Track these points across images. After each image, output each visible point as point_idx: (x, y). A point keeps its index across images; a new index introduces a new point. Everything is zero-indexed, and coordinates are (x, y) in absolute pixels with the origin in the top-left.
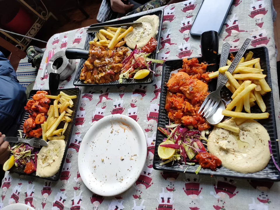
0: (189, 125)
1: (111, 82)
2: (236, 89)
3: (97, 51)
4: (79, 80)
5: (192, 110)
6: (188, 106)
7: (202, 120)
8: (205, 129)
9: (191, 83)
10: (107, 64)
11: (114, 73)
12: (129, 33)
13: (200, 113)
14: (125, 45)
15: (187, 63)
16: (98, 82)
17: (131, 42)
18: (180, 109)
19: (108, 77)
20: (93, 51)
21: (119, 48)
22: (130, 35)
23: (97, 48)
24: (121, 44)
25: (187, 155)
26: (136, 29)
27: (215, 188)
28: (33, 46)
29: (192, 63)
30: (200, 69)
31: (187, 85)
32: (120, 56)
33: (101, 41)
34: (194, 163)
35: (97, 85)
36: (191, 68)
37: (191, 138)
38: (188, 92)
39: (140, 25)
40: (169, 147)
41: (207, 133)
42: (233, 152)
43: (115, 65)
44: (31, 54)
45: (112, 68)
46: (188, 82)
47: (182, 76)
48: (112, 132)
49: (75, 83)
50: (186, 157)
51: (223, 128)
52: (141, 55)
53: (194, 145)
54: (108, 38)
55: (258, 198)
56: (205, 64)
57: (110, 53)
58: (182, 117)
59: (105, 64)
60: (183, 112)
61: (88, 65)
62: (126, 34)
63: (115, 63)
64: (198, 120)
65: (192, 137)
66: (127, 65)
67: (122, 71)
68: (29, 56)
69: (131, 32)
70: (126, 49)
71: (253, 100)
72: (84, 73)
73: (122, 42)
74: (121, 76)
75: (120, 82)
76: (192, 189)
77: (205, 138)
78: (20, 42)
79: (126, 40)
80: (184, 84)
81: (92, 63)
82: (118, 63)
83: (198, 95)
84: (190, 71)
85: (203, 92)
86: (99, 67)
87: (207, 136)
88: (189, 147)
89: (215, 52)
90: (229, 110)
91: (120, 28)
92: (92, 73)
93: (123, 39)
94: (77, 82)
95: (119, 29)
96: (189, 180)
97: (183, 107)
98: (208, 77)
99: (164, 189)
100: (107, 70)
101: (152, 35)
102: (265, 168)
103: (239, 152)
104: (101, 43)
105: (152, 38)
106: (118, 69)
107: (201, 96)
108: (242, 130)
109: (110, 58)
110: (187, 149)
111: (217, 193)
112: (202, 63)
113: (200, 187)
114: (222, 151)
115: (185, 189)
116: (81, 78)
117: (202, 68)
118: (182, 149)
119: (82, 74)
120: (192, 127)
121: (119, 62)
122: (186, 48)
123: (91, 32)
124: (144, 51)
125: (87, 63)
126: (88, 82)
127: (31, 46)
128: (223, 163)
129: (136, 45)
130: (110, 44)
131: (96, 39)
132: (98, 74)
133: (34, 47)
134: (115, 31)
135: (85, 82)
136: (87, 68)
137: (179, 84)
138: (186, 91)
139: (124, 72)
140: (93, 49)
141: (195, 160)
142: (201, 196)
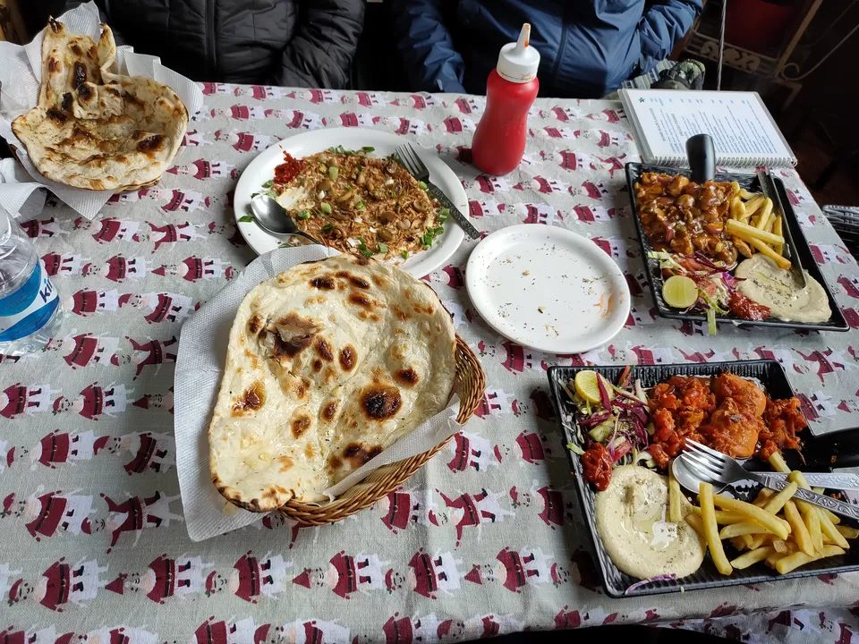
0: (655, 425)
1: (646, 237)
2: (763, 508)
3: (716, 196)
4: (639, 174)
5: (689, 427)
6: (696, 418)
7: (675, 450)
8: (655, 459)
9: (749, 418)
10: (687, 223)
11: (669, 239)
12: (774, 263)
13: (689, 443)
14: (741, 258)
15: (789, 407)
16: (642, 209)
17: (751, 269)
18: (684, 403)
19: (656, 228)
20: (712, 188)
21: (731, 244)
22: (769, 264)
23: (721, 196)
24: (742, 247)
25: (594, 426)
26: (788, 276)
27: (547, 488)
28: (704, 69)
29: (793, 415)
30: (782, 435)
31: (740, 411)
32: (712, 246)
33: (743, 205)
34: (583, 442)
35: (636, 210)
36: (778, 416)
37: (630, 430)
38: (726, 413)
39: (800, 283)
40: (601, 391)
41: (650, 464)
42: (628, 511)
43: (688, 238)
44: (682, 72)
45: (679, 235)
46: (749, 411)
47: (757, 399)
48: (585, 281)
49: (630, 165)
50: (592, 424)
51: (671, 490)
52: (722, 291)
53: (619, 436)
54: (754, 219)
55: (555, 565)
56: (800, 444)
57: (717, 226)
58: (668, 409)
59: (686, 218)
60: (679, 410)
61: (678, 183)
62: (771, 257)
63: (692, 238)
64: (670, 442)
65: (634, 433)
66: (692, 262)
67: (675, 256)
68: (676, 69)
69: (776, 266)
70: (730, 259)
71: (750, 542)
72: (659, 180)
73: (749, 250)
74: (664, 254)
75: (649, 253)
76: (530, 447)
77: (637, 460)
78: (695, 31)
79: (755, 258)
80: (741, 404)
81: (684, 191)
82: (693, 243)
83: (726, 434)
84: (773, 415)
85: (735, 445)
86: (677, 207)
87: (643, 463)
88: (613, 428)
89: (833, 458)
90: (714, 498)
91: (783, 241)
92: (661, 195)
93: (757, 251)
94: (635, 169)
95: (780, 239)
96: (544, 439)
97: (690, 407)
98: (771, 453)
99: (513, 395)
100: (674, 224)
101: (775, 310)
102: (619, 571)
103: (633, 523)
104: (738, 207)
105: (767, 309)
106: (678, 246)
107: (726, 441)
108: (678, 528)
109: (704, 228)
110: (608, 424)
111: (539, 491)
112: (799, 439)
113: (540, 461)
114: (624, 491)
115: (526, 434)
116: (644, 176)
117: (786, 440)
118: (606, 414)
119: (655, 177)
120: (652, 430)
121: (697, 247)
122: (820, 407)
123: (761, 182)
124: (733, 295)
125: (684, 182)
126: (639, 191)
127: (703, 66)
128: (602, 494)
129: (745, 279)
130: (739, 224)
131: (747, 194)
132: (662, 208)
133: (703, 73)
134: (773, 232)
135: (637, 185)
136: (671, 183)
137: (737, 394)
138: (727, 409)
139: (674, 259)
140: (717, 188)
141: (590, 442)
142: (523, 463)
